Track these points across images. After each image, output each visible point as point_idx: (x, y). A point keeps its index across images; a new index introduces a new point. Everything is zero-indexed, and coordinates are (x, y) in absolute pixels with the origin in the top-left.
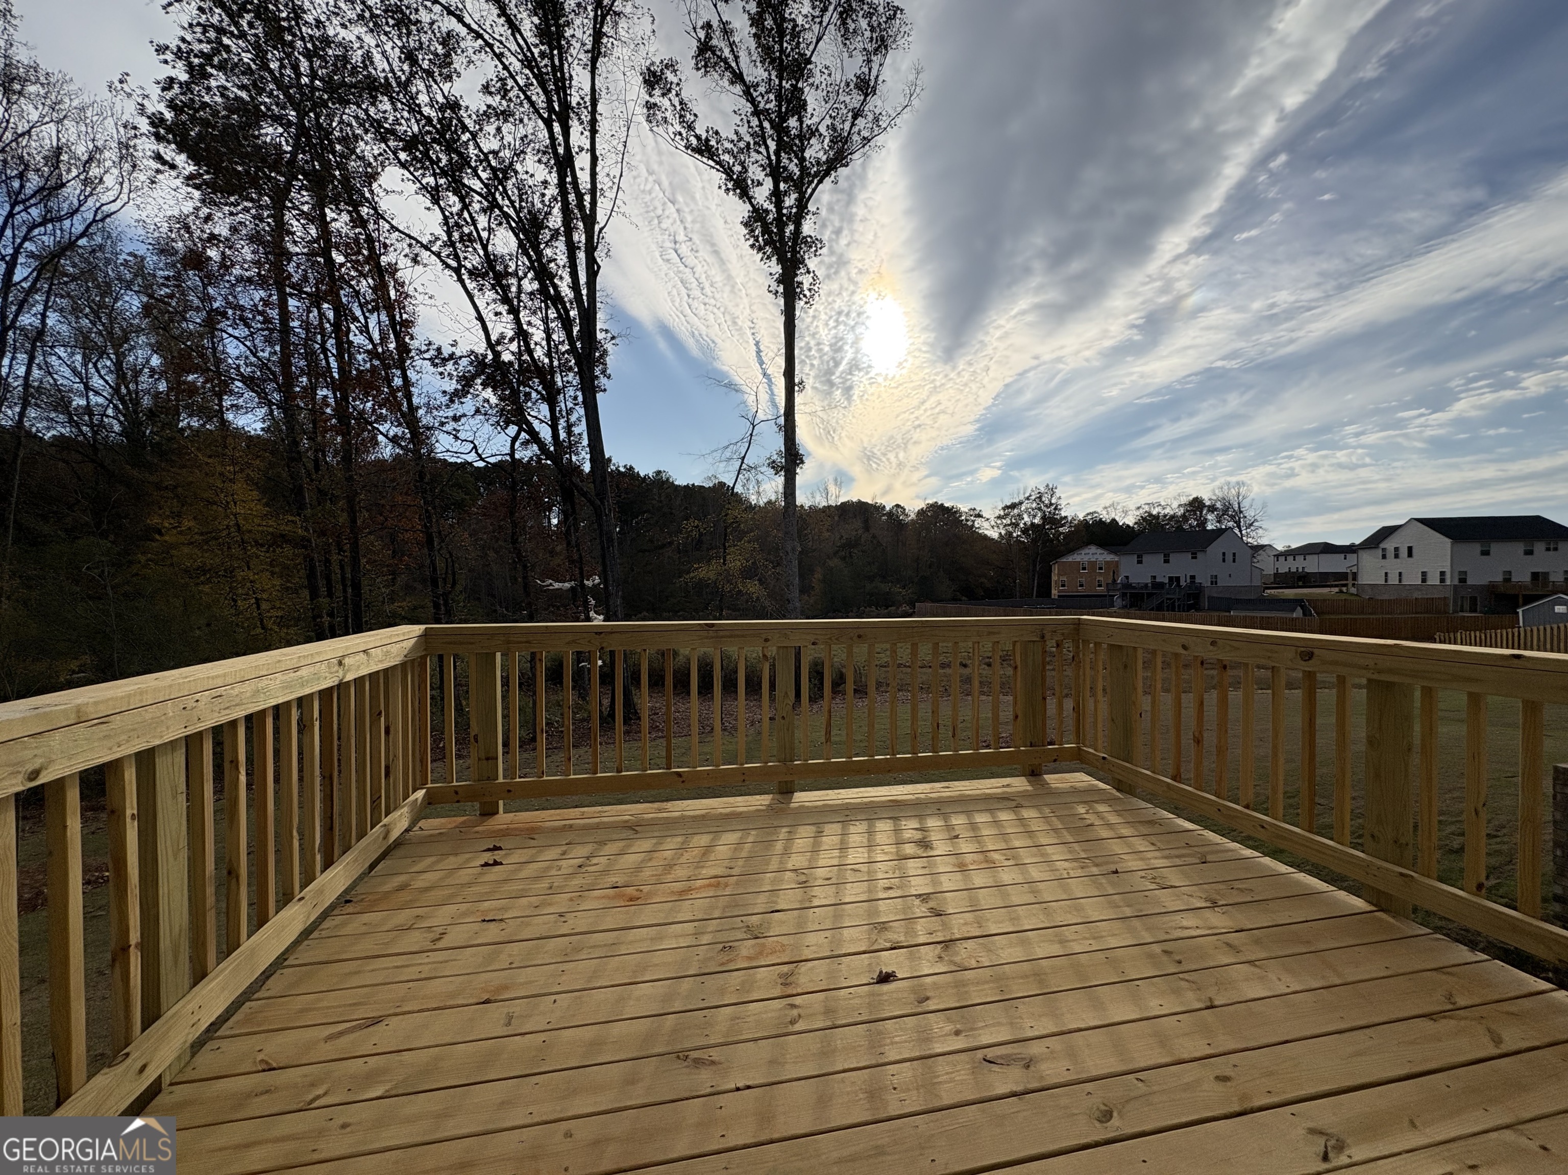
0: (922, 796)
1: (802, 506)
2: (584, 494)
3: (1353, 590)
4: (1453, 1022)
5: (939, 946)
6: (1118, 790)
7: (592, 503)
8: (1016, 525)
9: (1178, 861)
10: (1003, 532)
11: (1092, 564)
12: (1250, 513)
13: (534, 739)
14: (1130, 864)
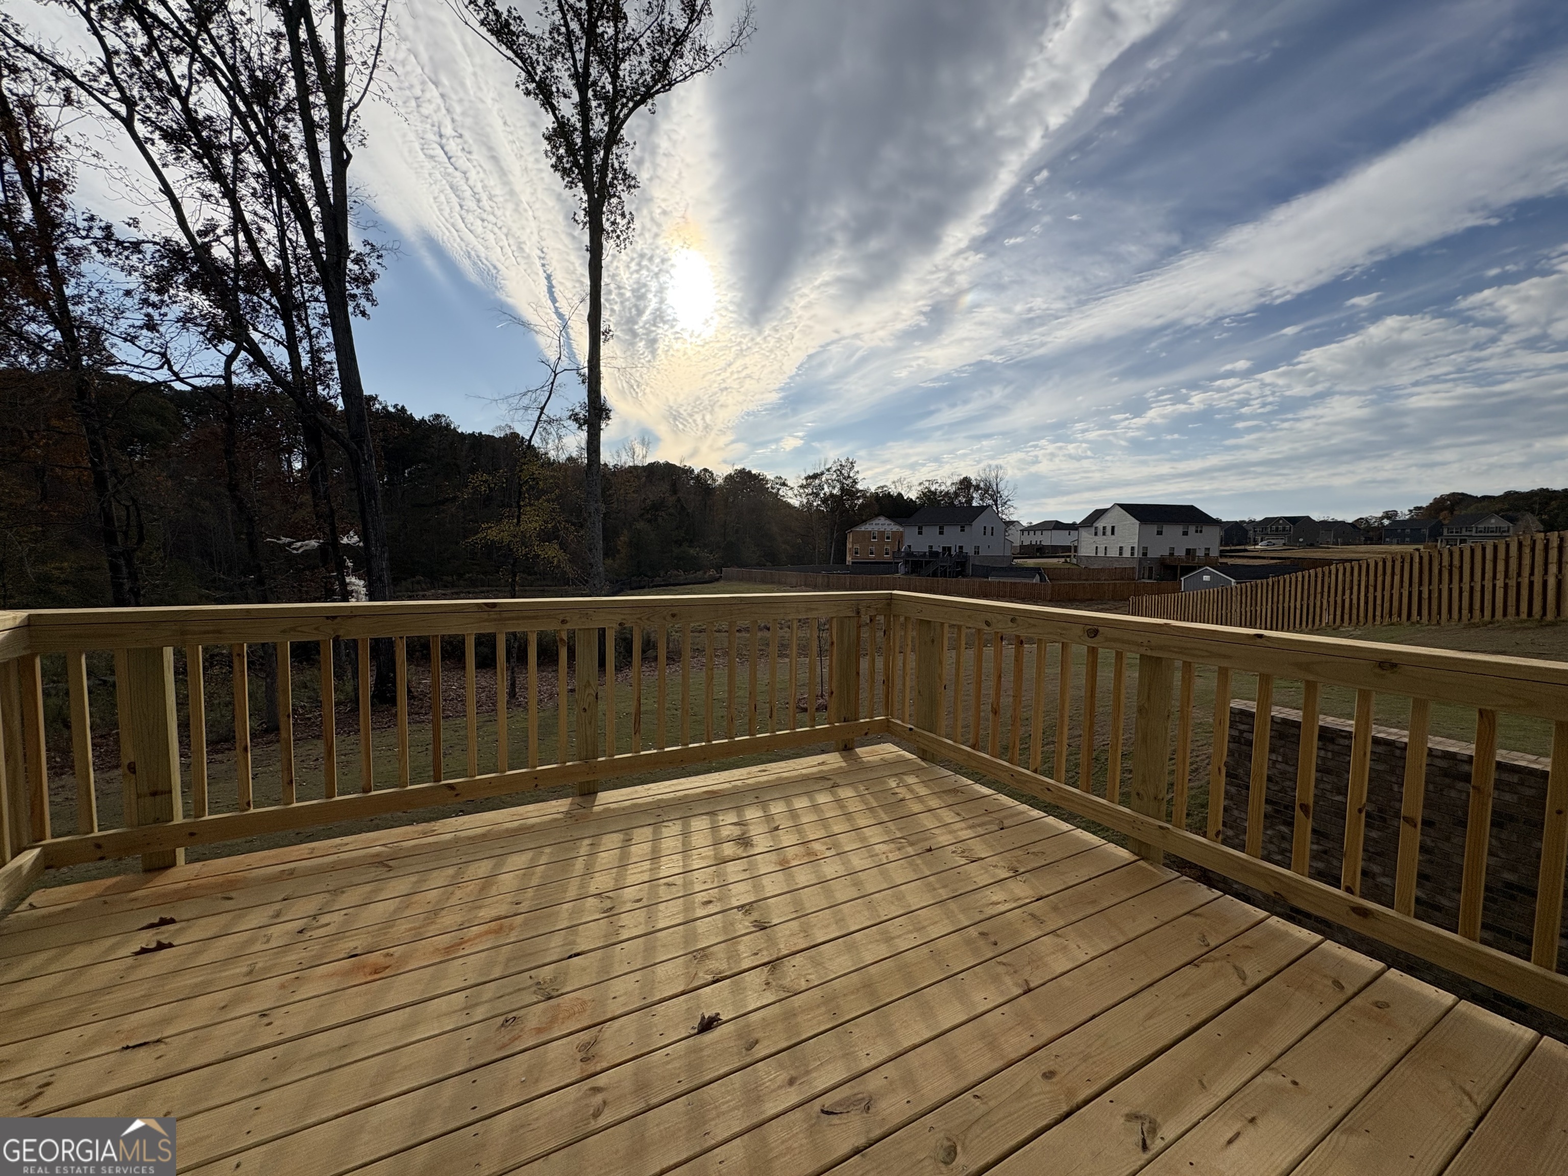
0: (739, 783)
1: (606, 465)
2: (335, 435)
3: (1074, 561)
4: (1210, 965)
5: (766, 969)
6: (923, 759)
7: (346, 447)
8: (817, 495)
9: (981, 831)
10: (805, 501)
11: (882, 533)
12: (1005, 493)
13: (276, 729)
14: (941, 839)
